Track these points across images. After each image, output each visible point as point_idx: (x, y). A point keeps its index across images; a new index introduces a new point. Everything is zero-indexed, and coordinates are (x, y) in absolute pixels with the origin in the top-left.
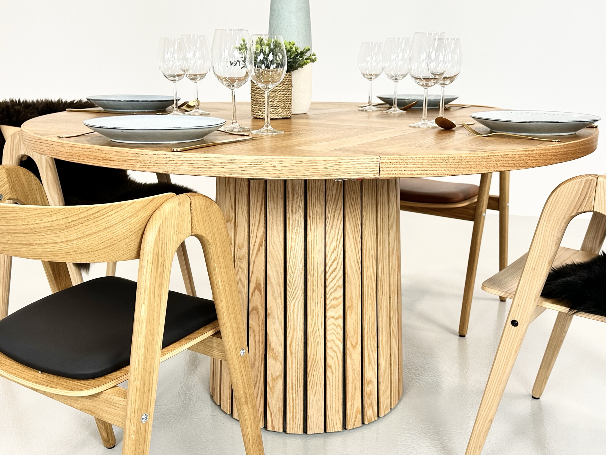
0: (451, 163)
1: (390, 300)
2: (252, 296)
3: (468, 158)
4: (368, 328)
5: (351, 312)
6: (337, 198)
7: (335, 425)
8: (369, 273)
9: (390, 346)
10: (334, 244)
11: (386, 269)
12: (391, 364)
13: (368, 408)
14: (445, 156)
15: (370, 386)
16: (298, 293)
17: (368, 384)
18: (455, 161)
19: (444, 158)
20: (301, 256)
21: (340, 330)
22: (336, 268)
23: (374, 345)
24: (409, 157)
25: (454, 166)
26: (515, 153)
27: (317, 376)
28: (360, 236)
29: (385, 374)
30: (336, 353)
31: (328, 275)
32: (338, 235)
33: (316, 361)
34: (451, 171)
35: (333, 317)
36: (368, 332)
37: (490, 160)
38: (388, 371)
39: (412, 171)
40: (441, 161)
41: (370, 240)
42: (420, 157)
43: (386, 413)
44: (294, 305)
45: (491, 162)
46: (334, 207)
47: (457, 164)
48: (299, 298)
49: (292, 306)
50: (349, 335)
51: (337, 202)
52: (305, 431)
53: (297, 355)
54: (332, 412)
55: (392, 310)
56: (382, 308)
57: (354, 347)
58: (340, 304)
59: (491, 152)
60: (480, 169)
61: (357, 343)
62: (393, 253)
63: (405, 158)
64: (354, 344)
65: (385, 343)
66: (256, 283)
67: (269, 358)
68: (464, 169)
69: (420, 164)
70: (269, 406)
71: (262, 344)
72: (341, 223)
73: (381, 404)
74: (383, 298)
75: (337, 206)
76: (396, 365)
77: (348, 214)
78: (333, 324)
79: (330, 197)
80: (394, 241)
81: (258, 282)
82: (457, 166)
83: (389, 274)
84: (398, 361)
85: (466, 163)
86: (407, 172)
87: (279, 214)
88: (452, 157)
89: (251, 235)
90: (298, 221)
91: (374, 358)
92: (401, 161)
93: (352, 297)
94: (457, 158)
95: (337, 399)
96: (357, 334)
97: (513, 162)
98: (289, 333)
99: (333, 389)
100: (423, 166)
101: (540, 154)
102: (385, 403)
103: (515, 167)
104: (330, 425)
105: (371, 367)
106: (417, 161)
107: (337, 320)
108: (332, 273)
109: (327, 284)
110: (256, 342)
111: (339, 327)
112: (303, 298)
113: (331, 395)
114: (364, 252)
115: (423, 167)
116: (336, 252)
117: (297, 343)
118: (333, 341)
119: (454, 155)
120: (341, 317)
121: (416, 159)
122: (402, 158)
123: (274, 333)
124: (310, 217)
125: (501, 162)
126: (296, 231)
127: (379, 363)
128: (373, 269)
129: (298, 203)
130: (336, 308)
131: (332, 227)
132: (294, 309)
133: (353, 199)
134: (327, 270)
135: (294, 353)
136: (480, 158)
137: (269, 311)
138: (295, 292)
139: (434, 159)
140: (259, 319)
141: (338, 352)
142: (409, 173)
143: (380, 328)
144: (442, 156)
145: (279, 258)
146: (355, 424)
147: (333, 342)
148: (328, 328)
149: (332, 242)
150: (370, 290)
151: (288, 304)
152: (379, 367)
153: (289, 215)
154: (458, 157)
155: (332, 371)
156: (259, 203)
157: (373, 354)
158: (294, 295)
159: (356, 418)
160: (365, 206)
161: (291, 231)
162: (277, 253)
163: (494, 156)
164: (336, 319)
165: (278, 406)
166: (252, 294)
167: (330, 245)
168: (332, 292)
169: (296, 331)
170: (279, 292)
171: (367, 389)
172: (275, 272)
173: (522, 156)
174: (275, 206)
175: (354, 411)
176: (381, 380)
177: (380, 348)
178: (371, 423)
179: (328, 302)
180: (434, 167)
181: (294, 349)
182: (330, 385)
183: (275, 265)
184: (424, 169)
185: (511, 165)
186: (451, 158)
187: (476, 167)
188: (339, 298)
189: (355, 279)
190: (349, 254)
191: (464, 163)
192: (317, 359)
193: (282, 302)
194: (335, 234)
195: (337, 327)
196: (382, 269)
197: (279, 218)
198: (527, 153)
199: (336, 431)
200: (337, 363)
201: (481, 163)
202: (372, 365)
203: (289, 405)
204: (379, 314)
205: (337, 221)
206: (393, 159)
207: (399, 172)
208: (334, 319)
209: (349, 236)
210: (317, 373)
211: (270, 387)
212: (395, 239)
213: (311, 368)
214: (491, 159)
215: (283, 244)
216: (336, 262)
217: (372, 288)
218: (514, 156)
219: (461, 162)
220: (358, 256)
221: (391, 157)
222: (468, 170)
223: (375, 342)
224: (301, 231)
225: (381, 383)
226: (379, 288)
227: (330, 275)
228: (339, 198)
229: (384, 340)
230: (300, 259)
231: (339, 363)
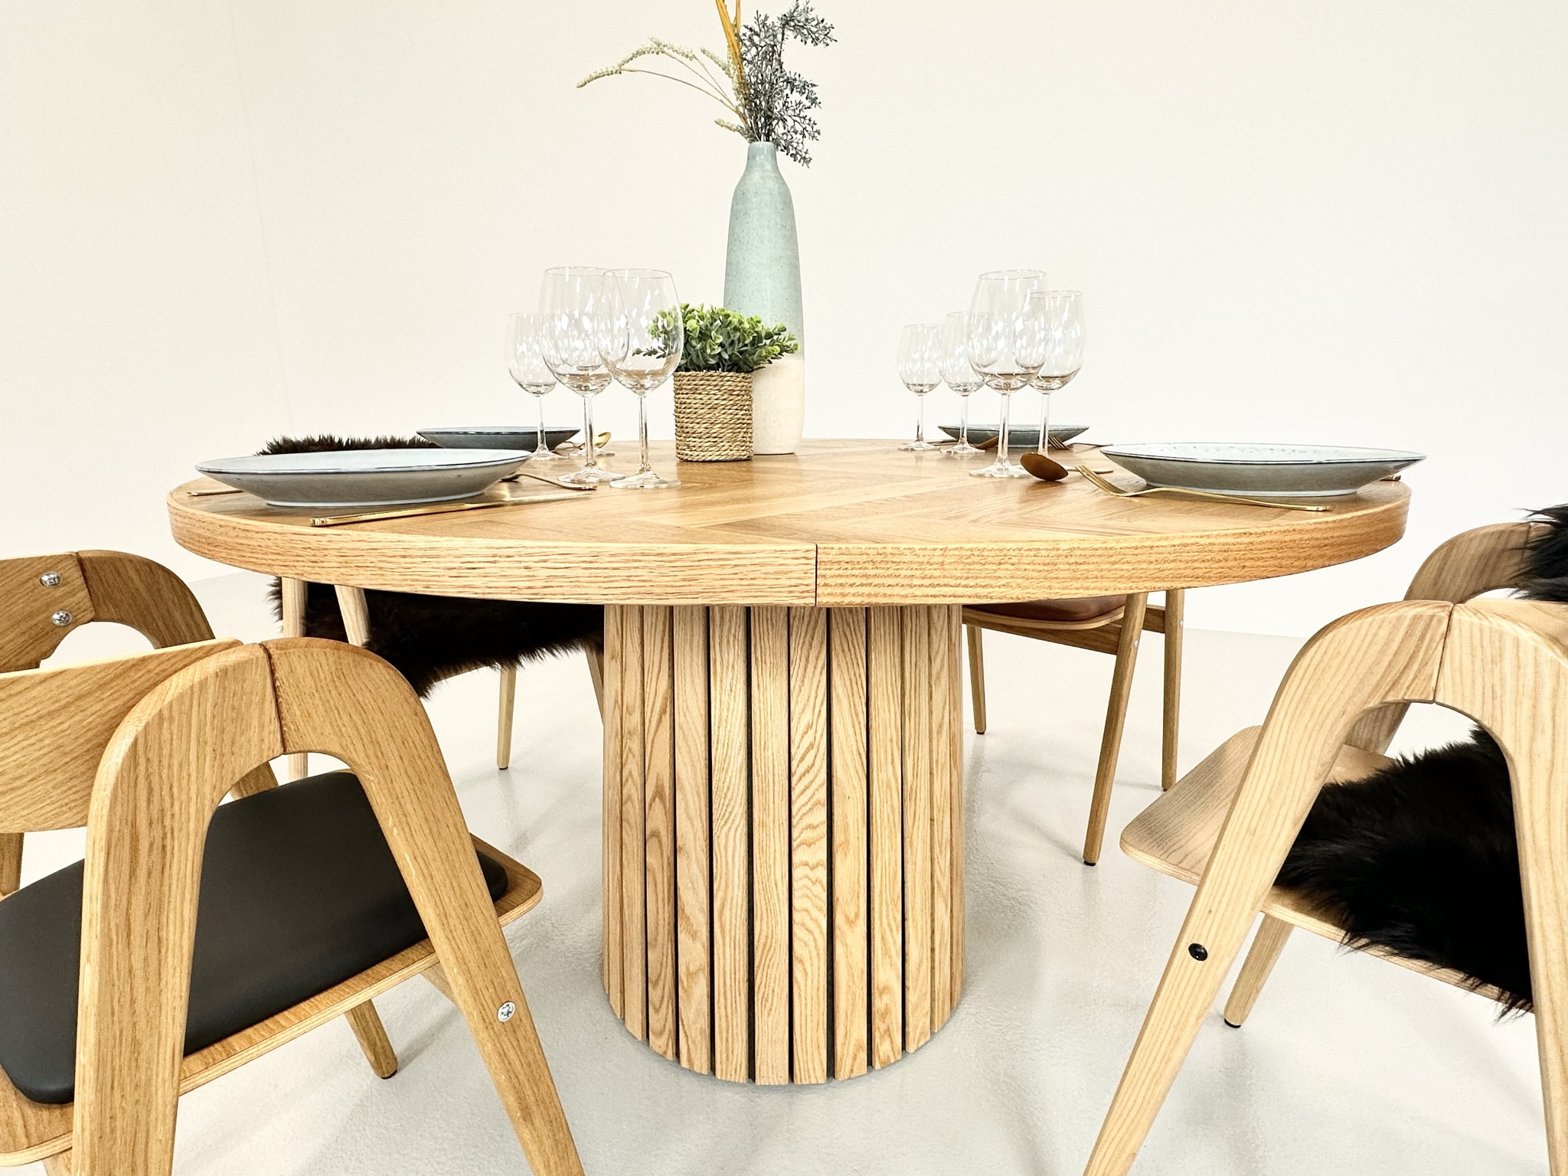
0: (1028, 567)
1: (932, 825)
2: (650, 809)
3: (1078, 553)
4: (881, 885)
5: (845, 854)
6: (812, 623)
7: (811, 1071)
8: (886, 775)
9: (932, 914)
10: (807, 717)
11: (924, 766)
12: (933, 950)
13: (881, 1039)
14: (1009, 546)
15: (886, 998)
16: (735, 812)
17: (881, 994)
18: (1038, 560)
19: (1005, 552)
20: (740, 738)
21: (821, 890)
22: (813, 765)
23: (894, 918)
24: (902, 546)
25: (1035, 574)
26: (1211, 540)
27: (773, 976)
28: (864, 701)
29: (919, 971)
30: (813, 934)
31: (794, 780)
32: (816, 698)
33: (773, 949)
34: (1026, 588)
35: (806, 864)
36: (881, 891)
37: (1140, 558)
38: (927, 964)
39: (911, 586)
40: (997, 560)
41: (887, 709)
42: (935, 549)
43: (922, 1043)
44: (727, 836)
45: (1145, 566)
46: (807, 642)
47: (1045, 568)
48: (737, 822)
49: (723, 836)
50: (841, 899)
51: (814, 629)
52: (752, 1075)
53: (733, 934)
54: (804, 1047)
55: (936, 846)
56: (915, 844)
57: (851, 923)
58: (821, 838)
59: (1145, 535)
60: (1112, 584)
61: (857, 916)
62: (939, 732)
63: (889, 551)
64: (852, 917)
65: (919, 912)
66: (657, 786)
67: (681, 931)
68: (1065, 584)
69: (935, 567)
70: (682, 1021)
71: (668, 903)
72: (821, 673)
73: (910, 1029)
74: (916, 823)
75: (813, 638)
76: (946, 949)
77: (837, 656)
78: (807, 877)
79: (799, 620)
80: (944, 708)
81: (660, 783)
82: (1043, 574)
83: (931, 773)
84: (951, 938)
85: (1073, 567)
86: (897, 590)
87: (695, 650)
88: (1030, 550)
89: (647, 689)
90: (733, 667)
91: (895, 942)
92: (879, 558)
93: (848, 826)
94: (1044, 553)
95: (815, 1022)
96: (858, 898)
97: (1207, 564)
98: (718, 890)
99: (806, 1005)
100: (945, 573)
101: (1281, 543)
102: (919, 1027)
103: (1210, 577)
104: (800, 1070)
105: (888, 960)
106: (926, 560)
107: (816, 870)
108: (804, 775)
109: (793, 797)
110: (657, 899)
111: (818, 884)
112: (744, 823)
113: (803, 1013)
114: (873, 732)
115: (944, 577)
116: (811, 733)
117: (734, 910)
118: (806, 910)
119: (1036, 545)
120: (822, 865)
121: (922, 553)
122: (880, 551)
123: (690, 885)
124: (756, 659)
125: (1172, 565)
126: (728, 688)
127: (906, 950)
128: (894, 767)
129: (733, 631)
130: (812, 846)
131: (803, 681)
132: (726, 842)
133: (848, 625)
134: (793, 769)
135: (728, 928)
136: (1111, 552)
137: (679, 843)
138: (729, 810)
139: (976, 553)
140: (662, 854)
141: (817, 933)
142: (903, 593)
143: (908, 884)
144: (1001, 545)
145: (697, 741)
146: (852, 1070)
147: (806, 914)
148: (794, 884)
149: (803, 712)
150: (887, 809)
151: (714, 832)
152: (907, 958)
153: (715, 654)
154: (1047, 550)
155: (805, 970)
156: (660, 627)
157: (892, 936)
158: (727, 814)
159: (855, 1059)
160: (875, 640)
161: (718, 687)
162: (693, 729)
163: (1152, 547)
164: (812, 868)
165: (698, 1026)
166: (651, 805)
167: (799, 718)
168: (804, 815)
169: (730, 886)
170: (698, 807)
171: (878, 1004)
172: (690, 770)
173: (1232, 547)
174: (689, 633)
175: (852, 1046)
176: (909, 983)
177: (909, 924)
178: (886, 1065)
179: (795, 835)
180: (977, 578)
181: (728, 922)
182: (800, 995)
183: (689, 752)
184: (946, 581)
185: (1200, 572)
186: (1027, 553)
187: (1102, 577)
188: (818, 826)
189: (854, 788)
190: (839, 737)
191: (1067, 567)
192: (773, 945)
193: (703, 827)
194: (809, 697)
195: (814, 883)
196: (915, 766)
197: (695, 659)
198: (1246, 540)
199: (813, 1081)
200: (814, 953)
201: (1116, 566)
202: (890, 957)
203: (720, 1026)
204: (908, 856)
205: (812, 669)
206: (854, 551)
207: (873, 590)
208: (807, 867)
209: (839, 701)
210: (774, 972)
211: (683, 988)
212: (945, 703)
213: (761, 960)
214: (1144, 557)
215: (703, 711)
216: (812, 753)
217: (892, 806)
218: (1210, 547)
219: (1056, 565)
220: (859, 742)
221: (850, 546)
222: (1079, 585)
223: (898, 911)
224: (738, 686)
225: (911, 989)
226: (907, 804)
227: (800, 779)
228: (817, 622)
229: (918, 907)
230: (738, 744)
231: (818, 955)
